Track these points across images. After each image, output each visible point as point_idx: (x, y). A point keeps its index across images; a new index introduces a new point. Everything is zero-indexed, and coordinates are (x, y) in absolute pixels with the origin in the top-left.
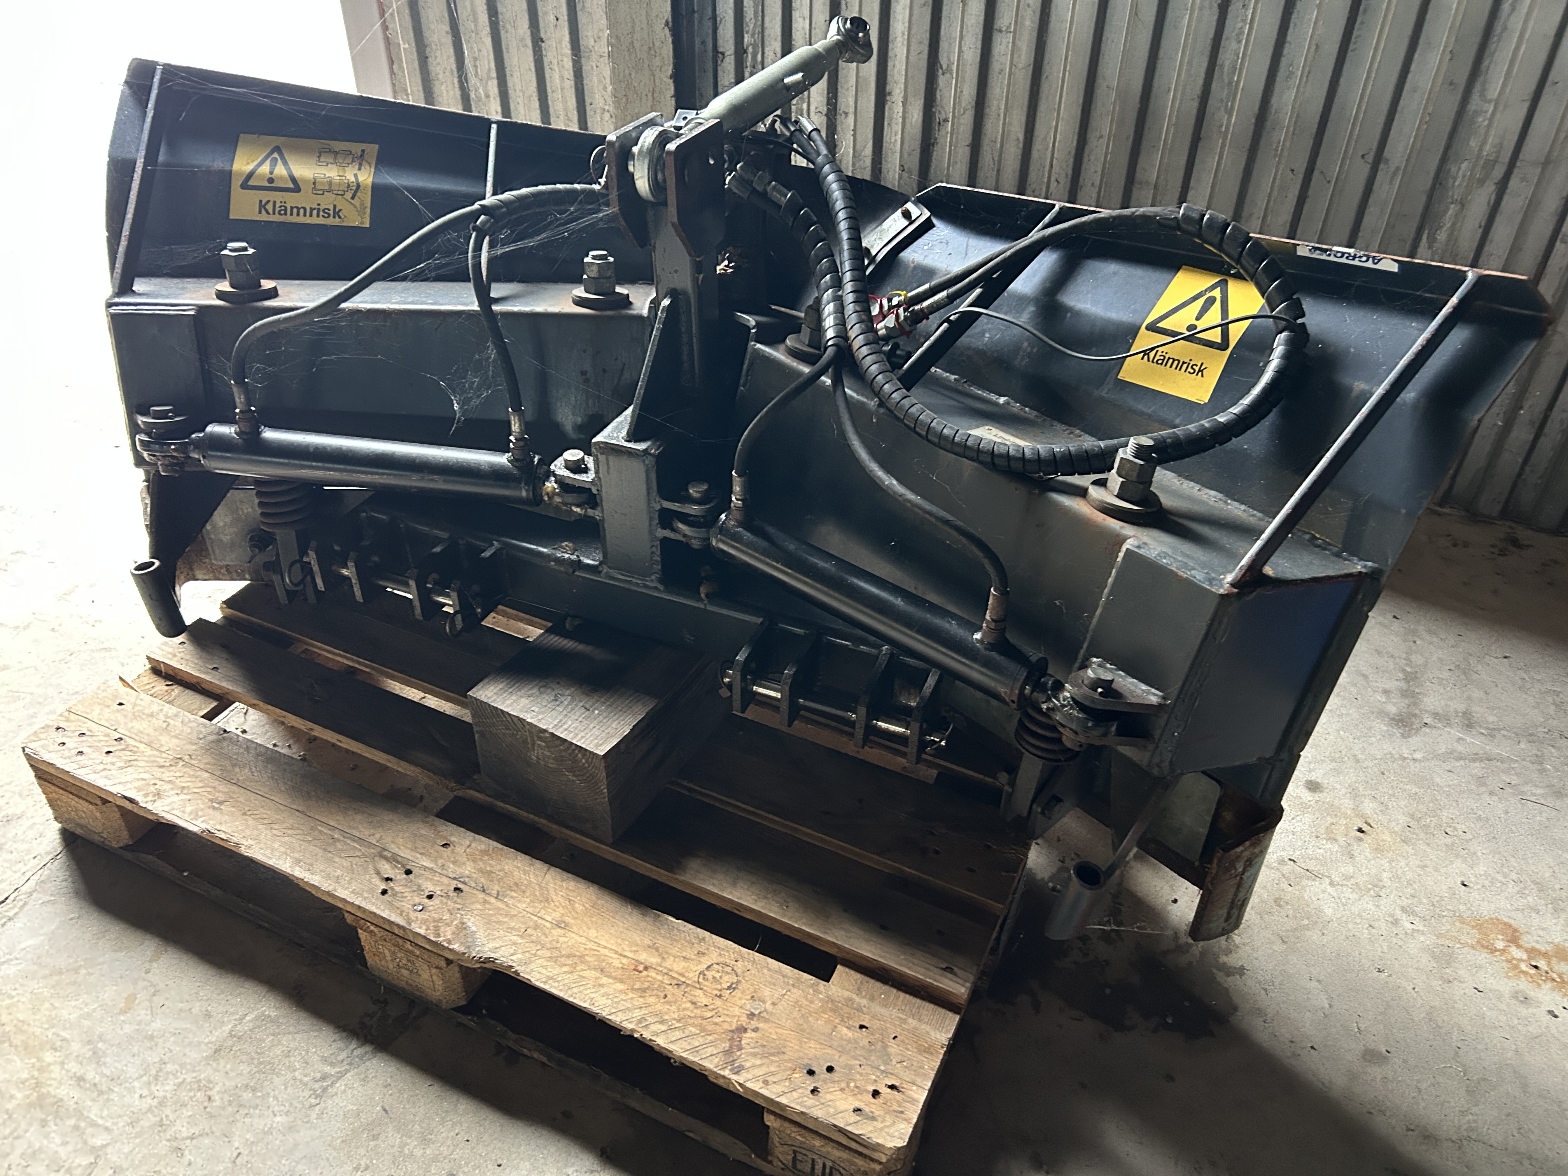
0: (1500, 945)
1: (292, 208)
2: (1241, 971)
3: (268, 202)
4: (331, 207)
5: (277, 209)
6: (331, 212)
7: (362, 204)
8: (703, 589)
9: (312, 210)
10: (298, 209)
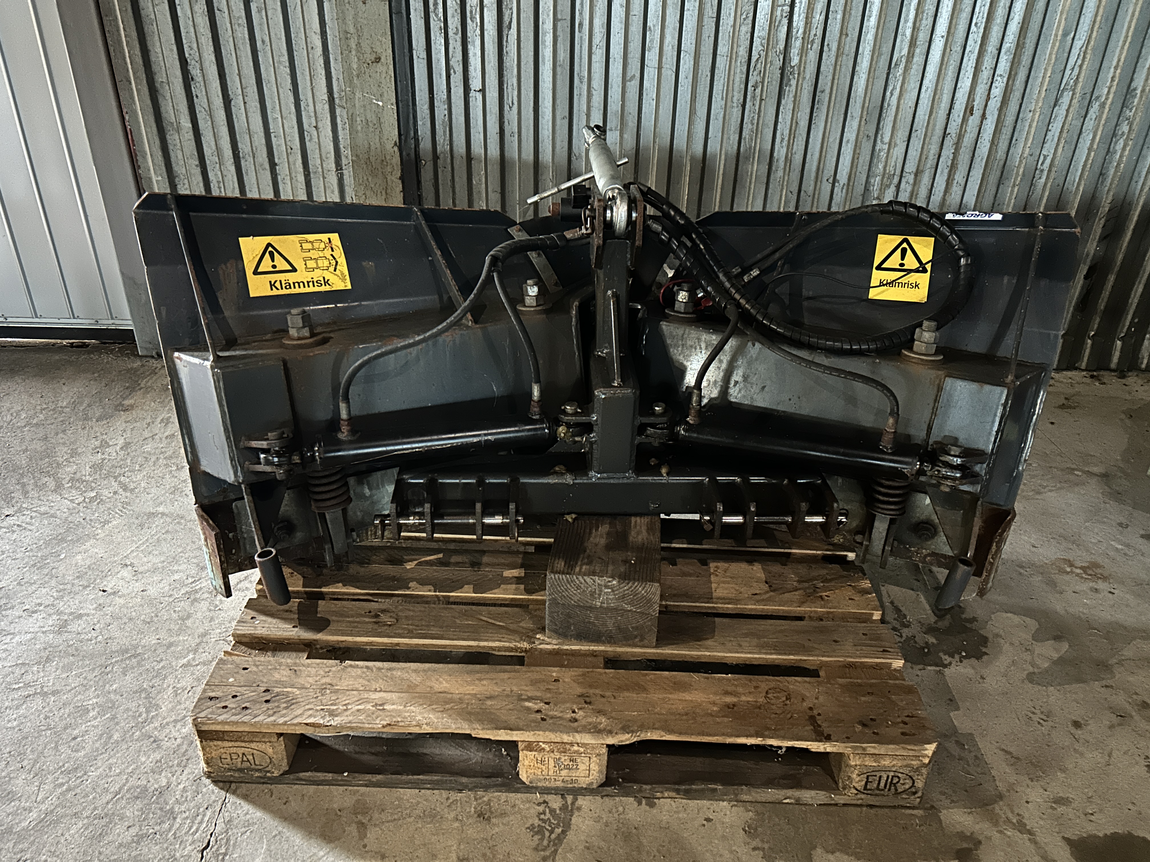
1: (294, 283)
3: (276, 281)
4: (322, 279)
5: (284, 286)
6: (323, 282)
7: (342, 274)
8: (664, 471)
9: (308, 282)
10: (299, 283)
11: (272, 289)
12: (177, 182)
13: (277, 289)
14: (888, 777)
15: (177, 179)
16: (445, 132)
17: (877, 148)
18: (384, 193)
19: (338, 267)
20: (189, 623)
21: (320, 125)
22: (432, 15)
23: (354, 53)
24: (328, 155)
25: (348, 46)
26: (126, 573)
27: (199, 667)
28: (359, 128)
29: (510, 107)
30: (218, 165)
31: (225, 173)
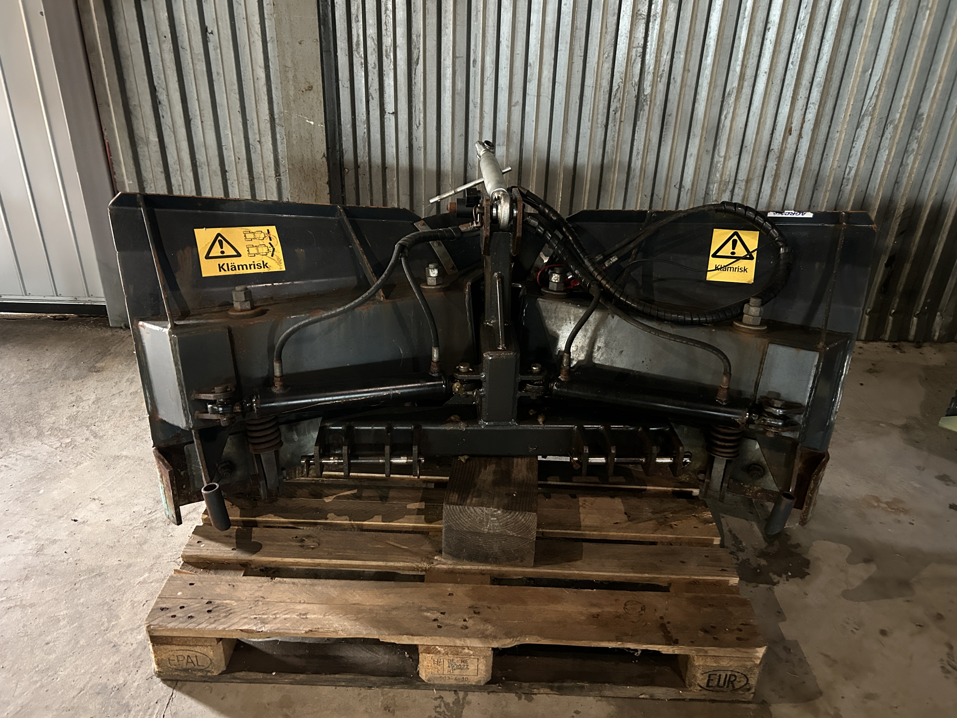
0: (876, 504)
1: (238, 266)
2: (798, 545)
3: (224, 264)
4: (261, 263)
5: (230, 268)
6: (262, 265)
7: (278, 258)
8: (540, 420)
9: (250, 265)
10: (242, 266)
11: (220, 271)
12: (145, 186)
13: (225, 270)
14: (726, 675)
15: (145, 183)
16: (364, 146)
17: (715, 160)
18: (314, 195)
19: (275, 253)
20: (145, 547)
21: (263, 140)
22: (355, 53)
23: (291, 82)
24: (269, 164)
25: (287, 77)
26: (94, 506)
27: (153, 584)
28: (295, 143)
29: (417, 127)
30: (179, 172)
31: (184, 178)
